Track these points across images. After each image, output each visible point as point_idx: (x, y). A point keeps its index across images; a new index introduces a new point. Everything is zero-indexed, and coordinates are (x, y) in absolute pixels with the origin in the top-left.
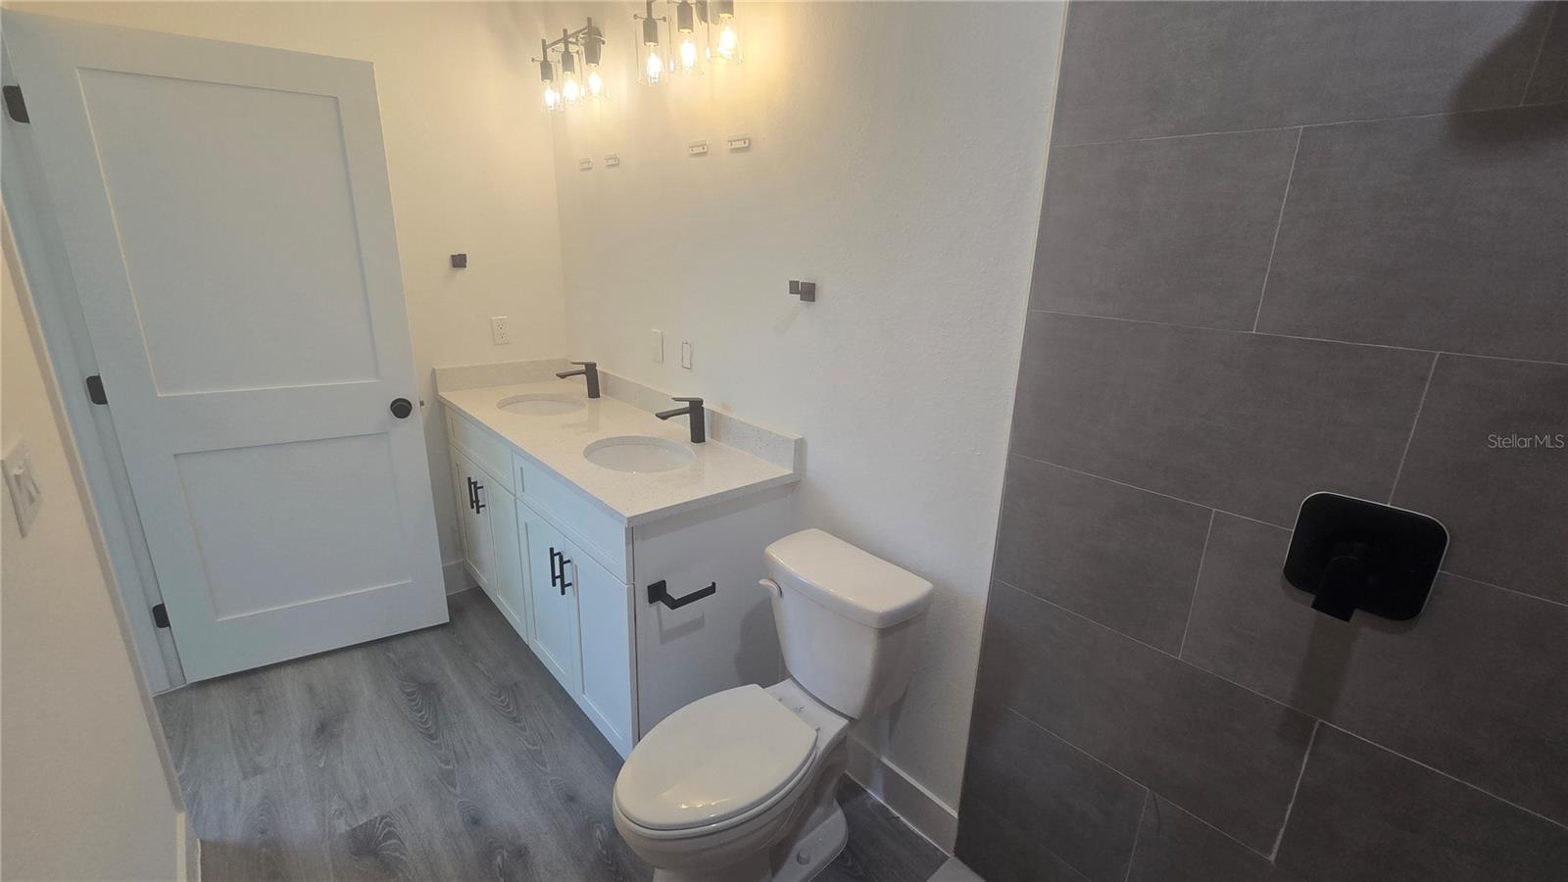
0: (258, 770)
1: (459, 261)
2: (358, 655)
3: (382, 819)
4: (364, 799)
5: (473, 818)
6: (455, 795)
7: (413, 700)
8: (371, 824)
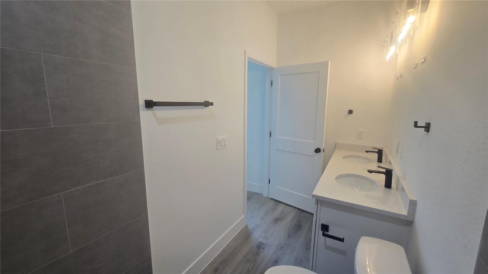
0: (262, 219)
1: (350, 112)
2: (296, 210)
3: (266, 244)
4: (268, 238)
5: (277, 260)
6: (279, 252)
7: (294, 227)
8: (263, 243)
